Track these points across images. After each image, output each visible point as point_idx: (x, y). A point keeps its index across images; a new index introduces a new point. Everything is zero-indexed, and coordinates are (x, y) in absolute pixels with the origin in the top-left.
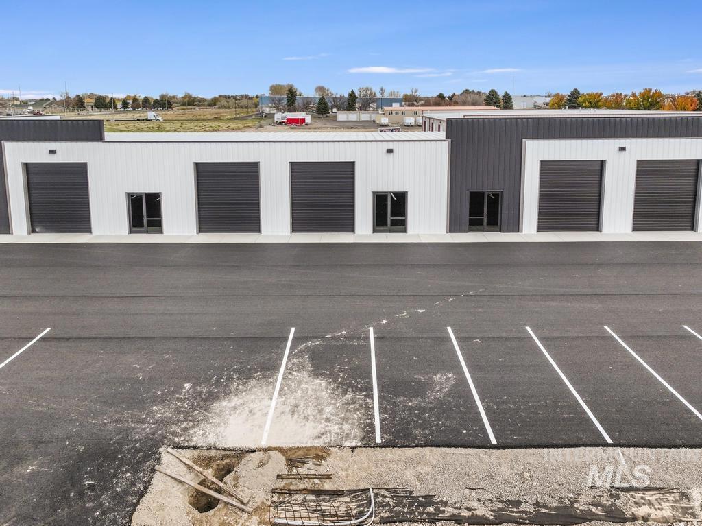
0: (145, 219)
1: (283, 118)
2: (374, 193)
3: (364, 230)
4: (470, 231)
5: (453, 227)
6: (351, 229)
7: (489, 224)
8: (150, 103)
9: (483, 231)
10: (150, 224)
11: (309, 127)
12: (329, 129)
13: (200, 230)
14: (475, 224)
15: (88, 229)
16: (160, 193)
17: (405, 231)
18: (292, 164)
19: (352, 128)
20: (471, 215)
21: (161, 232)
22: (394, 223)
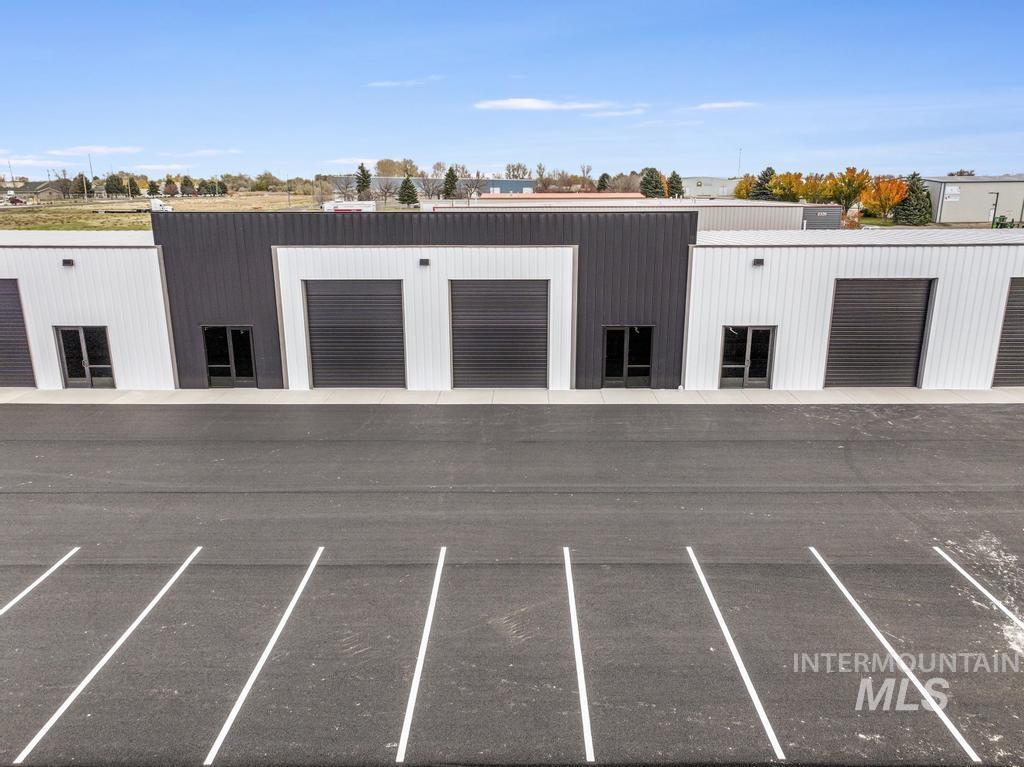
4: (211, 385)
5: (185, 380)
6: (30, 381)
7: (239, 374)
8: (193, 187)
9: (233, 385)
14: (217, 375)
17: (112, 385)
20: (209, 362)
22: (95, 374)
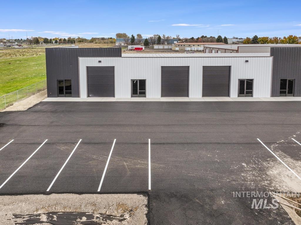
0: (138, 91)
1: (132, 48)
2: (239, 79)
3: (234, 96)
4: (280, 96)
5: (273, 95)
6: (228, 95)
8: (66, 41)
9: (286, 96)
10: (140, 93)
11: (144, 52)
12: (153, 53)
13: (162, 96)
14: (282, 93)
15: (113, 96)
16: (146, 80)
17: (252, 96)
18: (204, 67)
19: (163, 52)
20: (281, 89)
21: (145, 97)
22: (247, 93)
